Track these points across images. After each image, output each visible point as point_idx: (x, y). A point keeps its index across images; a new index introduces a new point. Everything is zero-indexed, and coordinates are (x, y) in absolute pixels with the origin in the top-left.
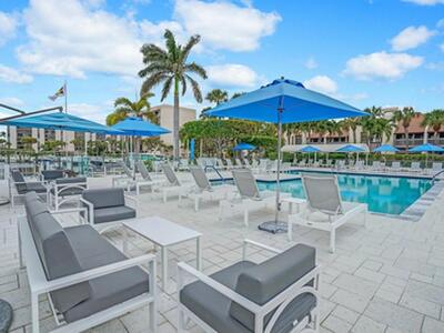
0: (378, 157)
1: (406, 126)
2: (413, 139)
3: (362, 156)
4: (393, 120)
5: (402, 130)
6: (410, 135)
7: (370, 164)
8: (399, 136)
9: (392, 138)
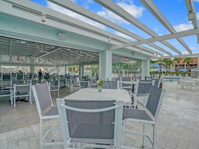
0: (169, 73)
1: (178, 62)
2: (181, 67)
3: (164, 73)
4: (174, 60)
5: (177, 64)
6: (180, 65)
7: (167, 75)
8: (176, 66)
9: (174, 66)
